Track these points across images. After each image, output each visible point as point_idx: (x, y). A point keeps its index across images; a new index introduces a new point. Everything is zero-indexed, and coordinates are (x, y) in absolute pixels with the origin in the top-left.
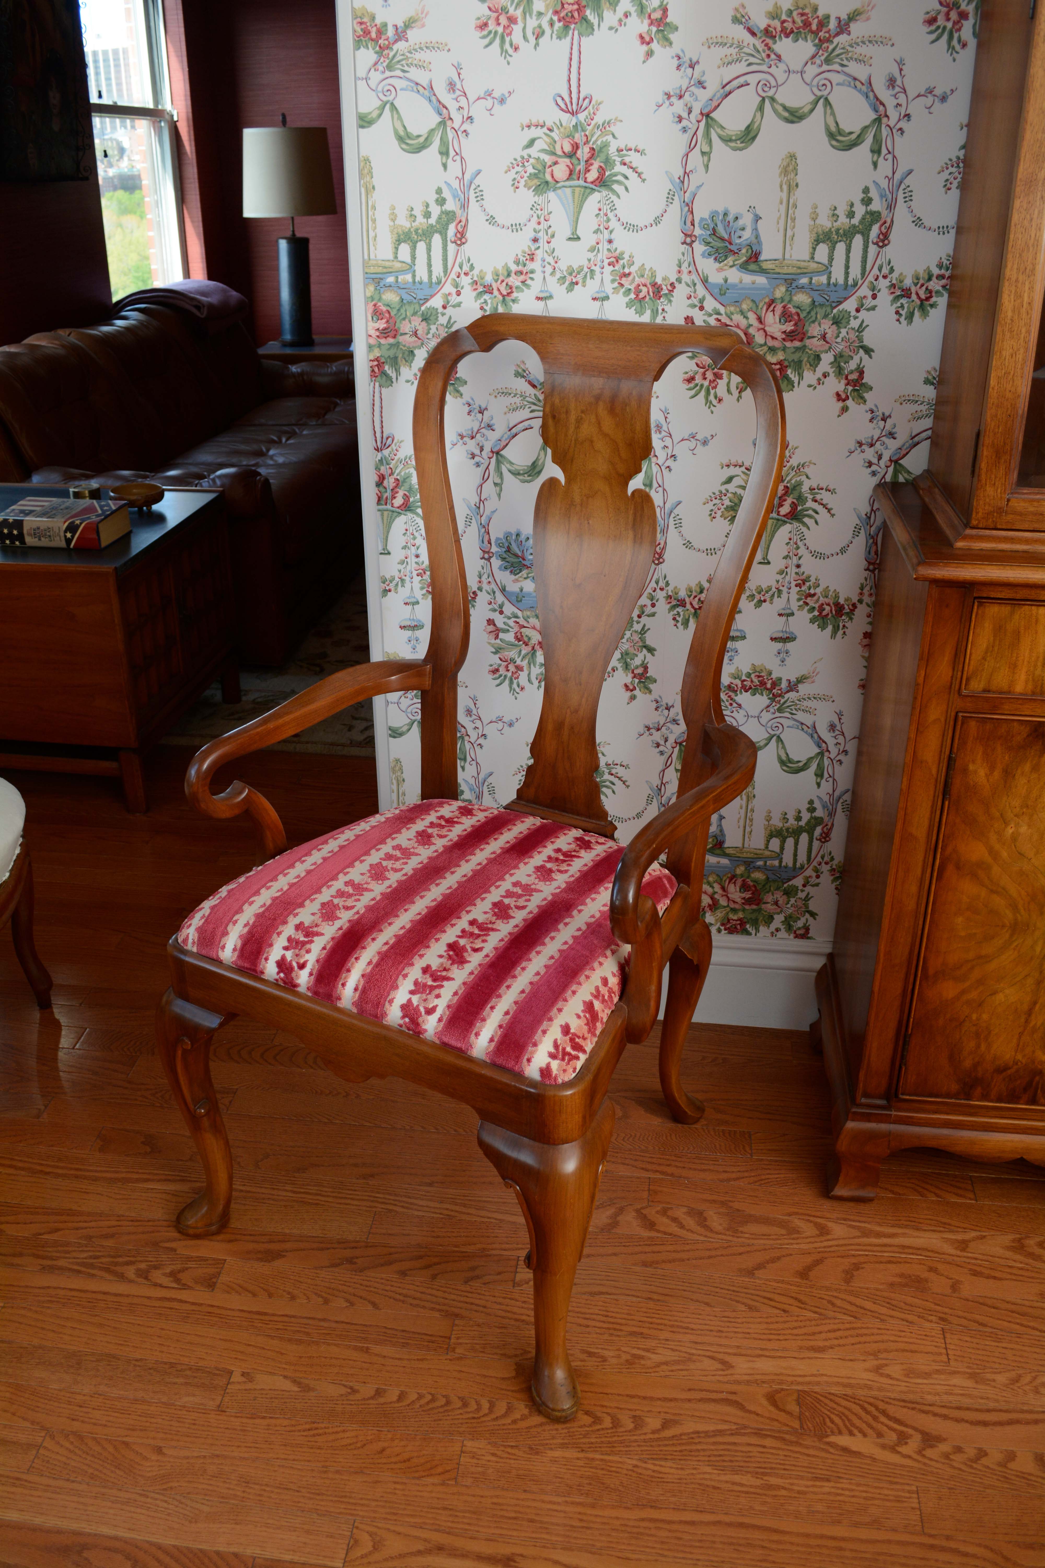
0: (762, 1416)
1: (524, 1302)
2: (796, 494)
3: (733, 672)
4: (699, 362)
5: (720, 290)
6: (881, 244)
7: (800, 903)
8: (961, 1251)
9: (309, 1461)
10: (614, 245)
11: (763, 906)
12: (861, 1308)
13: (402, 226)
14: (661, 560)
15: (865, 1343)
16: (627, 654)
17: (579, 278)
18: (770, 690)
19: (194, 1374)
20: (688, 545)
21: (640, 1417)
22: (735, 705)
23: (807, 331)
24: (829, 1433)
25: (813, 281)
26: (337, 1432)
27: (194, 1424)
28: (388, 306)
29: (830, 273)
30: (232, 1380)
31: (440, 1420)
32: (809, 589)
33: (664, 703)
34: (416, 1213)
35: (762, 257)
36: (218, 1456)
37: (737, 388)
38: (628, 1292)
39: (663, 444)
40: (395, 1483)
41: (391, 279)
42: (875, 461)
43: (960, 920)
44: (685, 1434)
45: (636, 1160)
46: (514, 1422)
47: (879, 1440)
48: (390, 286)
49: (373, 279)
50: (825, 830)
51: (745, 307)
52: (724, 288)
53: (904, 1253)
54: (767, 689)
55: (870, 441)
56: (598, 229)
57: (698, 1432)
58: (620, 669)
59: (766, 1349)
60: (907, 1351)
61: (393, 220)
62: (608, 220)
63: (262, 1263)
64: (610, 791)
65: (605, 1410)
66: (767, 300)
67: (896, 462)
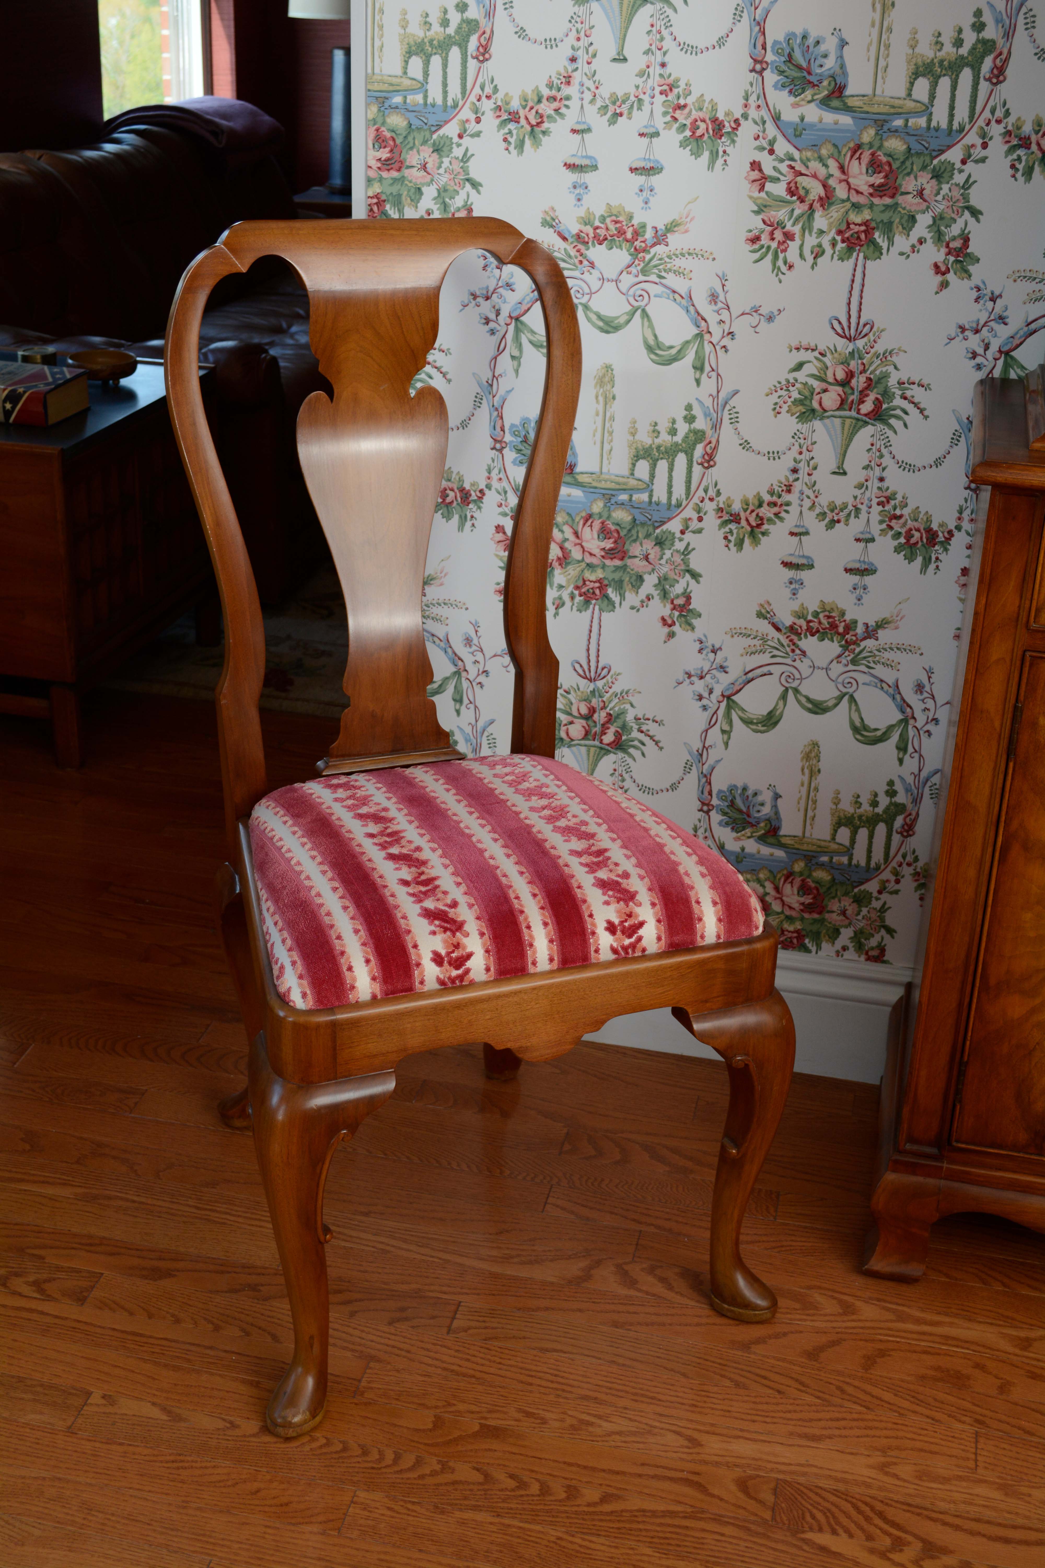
0: (727, 1502)
1: (457, 1351)
2: (881, 388)
3: (797, 609)
4: (766, 219)
5: (795, 130)
6: (995, 80)
7: (874, 915)
8: (1021, 1349)
9: (167, 1494)
10: (668, 70)
11: (827, 916)
12: (877, 1398)
13: (414, 35)
14: (712, 463)
15: (874, 1436)
16: (666, 579)
17: (624, 108)
18: (843, 635)
19: (46, 1392)
20: (745, 445)
21: (575, 1488)
22: (798, 652)
23: (900, 185)
24: (808, 1529)
25: (910, 124)
26: (206, 1467)
27: (38, 1444)
28: (393, 131)
29: (931, 114)
30: (89, 1401)
31: (332, 1466)
32: (895, 509)
33: (709, 644)
34: (343, 1244)
35: (848, 92)
36: (60, 1479)
37: (812, 253)
38: (586, 1352)
39: (719, 318)
40: (266, 1526)
41: (397, 100)
42: (980, 351)
43: (1028, 916)
44: (627, 1511)
45: (628, 1210)
46: (422, 1477)
47: (869, 1544)
48: (397, 108)
49: (377, 98)
50: (908, 820)
51: (824, 152)
52: (800, 128)
53: (946, 1344)
54: (839, 634)
55: (975, 325)
56: (649, 50)
57: (644, 1511)
58: (657, 598)
59: (748, 1431)
60: (925, 1451)
61: (404, 28)
62: (662, 39)
63: (146, 1281)
64: (639, 753)
65: (534, 1475)
66: (852, 145)
67: (1007, 353)
